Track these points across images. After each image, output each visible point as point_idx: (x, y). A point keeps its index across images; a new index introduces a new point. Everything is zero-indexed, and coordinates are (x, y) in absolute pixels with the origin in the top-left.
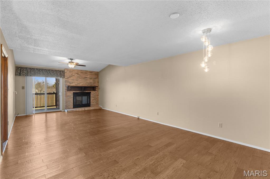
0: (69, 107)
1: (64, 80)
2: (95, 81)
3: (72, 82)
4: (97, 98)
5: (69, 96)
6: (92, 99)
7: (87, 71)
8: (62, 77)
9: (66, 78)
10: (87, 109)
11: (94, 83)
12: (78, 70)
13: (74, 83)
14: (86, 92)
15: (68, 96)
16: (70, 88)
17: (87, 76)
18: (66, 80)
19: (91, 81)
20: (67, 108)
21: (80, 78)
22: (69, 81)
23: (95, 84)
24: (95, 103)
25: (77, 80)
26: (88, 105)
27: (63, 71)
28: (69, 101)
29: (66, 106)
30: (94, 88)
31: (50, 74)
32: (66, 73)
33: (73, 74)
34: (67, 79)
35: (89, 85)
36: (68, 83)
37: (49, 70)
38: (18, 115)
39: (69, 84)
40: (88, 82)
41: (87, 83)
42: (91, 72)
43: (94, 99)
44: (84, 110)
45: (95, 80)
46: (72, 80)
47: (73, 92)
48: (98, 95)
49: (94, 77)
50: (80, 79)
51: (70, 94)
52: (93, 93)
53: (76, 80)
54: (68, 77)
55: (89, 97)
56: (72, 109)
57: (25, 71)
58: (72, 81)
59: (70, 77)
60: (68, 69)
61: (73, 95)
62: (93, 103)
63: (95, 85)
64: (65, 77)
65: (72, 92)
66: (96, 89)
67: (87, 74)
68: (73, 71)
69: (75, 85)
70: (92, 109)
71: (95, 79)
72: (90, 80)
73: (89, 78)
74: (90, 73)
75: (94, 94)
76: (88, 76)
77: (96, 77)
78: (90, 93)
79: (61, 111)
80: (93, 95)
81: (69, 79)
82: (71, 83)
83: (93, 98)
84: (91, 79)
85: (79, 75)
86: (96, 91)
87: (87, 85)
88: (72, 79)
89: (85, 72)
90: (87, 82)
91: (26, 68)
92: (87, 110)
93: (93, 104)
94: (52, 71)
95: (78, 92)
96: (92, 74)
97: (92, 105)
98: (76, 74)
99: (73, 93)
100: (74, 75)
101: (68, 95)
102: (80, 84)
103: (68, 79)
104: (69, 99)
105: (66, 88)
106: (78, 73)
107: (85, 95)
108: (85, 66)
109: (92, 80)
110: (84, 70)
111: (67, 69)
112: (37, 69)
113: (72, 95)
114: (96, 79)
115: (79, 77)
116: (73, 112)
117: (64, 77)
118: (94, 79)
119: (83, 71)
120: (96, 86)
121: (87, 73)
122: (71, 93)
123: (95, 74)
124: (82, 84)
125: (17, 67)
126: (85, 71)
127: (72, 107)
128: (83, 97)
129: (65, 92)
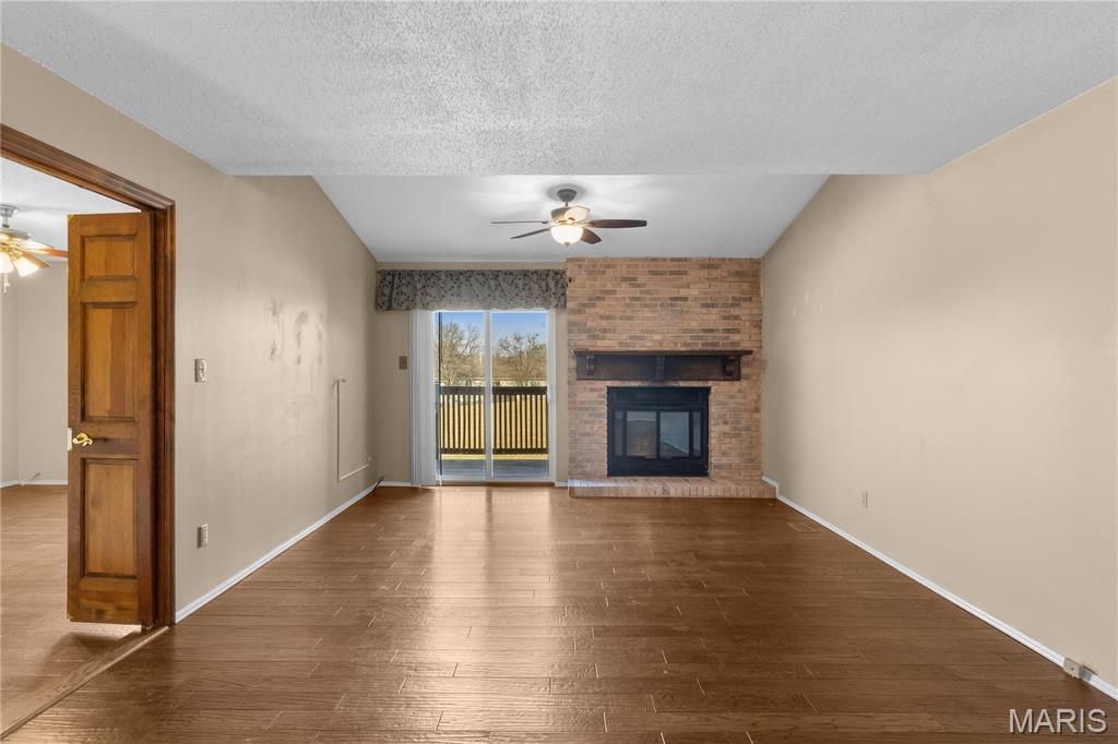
0: (589, 468)
1: (565, 317)
2: (736, 318)
3: (605, 331)
4: (748, 429)
5: (587, 409)
6: (715, 430)
7: (686, 259)
8: (554, 302)
9: (573, 311)
10: (678, 487)
11: (728, 331)
12: (631, 259)
13: (609, 335)
14: (682, 384)
15: (581, 409)
16: (591, 363)
17: (683, 292)
18: (573, 318)
19: (713, 318)
20: (579, 471)
21: (646, 306)
22: (589, 324)
23: (735, 337)
24: (734, 459)
25: (628, 318)
26: (694, 464)
27: (556, 273)
28: (589, 434)
29: (572, 460)
30: (729, 364)
31: (497, 294)
33: (609, 287)
34: (579, 312)
35: (698, 347)
36: (584, 336)
37: (496, 274)
38: (382, 484)
39: (584, 342)
40: (694, 325)
41: (685, 331)
42: (709, 265)
43: (727, 428)
44: (659, 494)
45: (735, 312)
46: (602, 317)
47: (609, 383)
48: (757, 410)
49: (729, 290)
50: (647, 313)
51: (594, 396)
52: (722, 394)
53: (621, 318)
54: (585, 305)
55: (697, 416)
56: (601, 478)
57: (404, 289)
58: (604, 323)
59: (595, 299)
60: (583, 260)
61: (605, 400)
62: (725, 454)
63: (738, 343)
64: (570, 305)
65: (603, 385)
66: (744, 371)
67: (685, 278)
68: (608, 267)
69: (618, 348)
70: (713, 494)
71: (736, 303)
72: (704, 310)
73: (696, 299)
74: (704, 273)
75: (733, 397)
76: (694, 292)
77: (743, 292)
78: (708, 390)
79: (551, 485)
80: (725, 404)
81: (589, 311)
82: (595, 337)
83: (726, 423)
84: (712, 306)
85: (639, 286)
86: (744, 384)
87: (685, 344)
88: (601, 311)
89: (675, 267)
90: (685, 325)
91: (411, 273)
92: (679, 495)
93: (724, 461)
94: (510, 279)
95: (633, 384)
96: (715, 273)
97: (719, 467)
98: (624, 285)
99: (609, 388)
100: (613, 292)
101: (582, 403)
102: (643, 338)
103: (584, 312)
104: (586, 422)
105: (573, 363)
106: (635, 279)
107: (675, 406)
108: (642, 223)
109: (714, 310)
110: (665, 256)
111: (578, 260)
112: (450, 274)
113: (601, 403)
114: (744, 304)
115: (638, 299)
116: (596, 497)
117: (565, 306)
118: (732, 305)
119: (664, 260)
120: (739, 348)
121: (686, 273)
122: (596, 393)
123: (737, 273)
124: (657, 337)
126: (673, 260)
127: (604, 468)
128: (662, 414)
129: (569, 383)
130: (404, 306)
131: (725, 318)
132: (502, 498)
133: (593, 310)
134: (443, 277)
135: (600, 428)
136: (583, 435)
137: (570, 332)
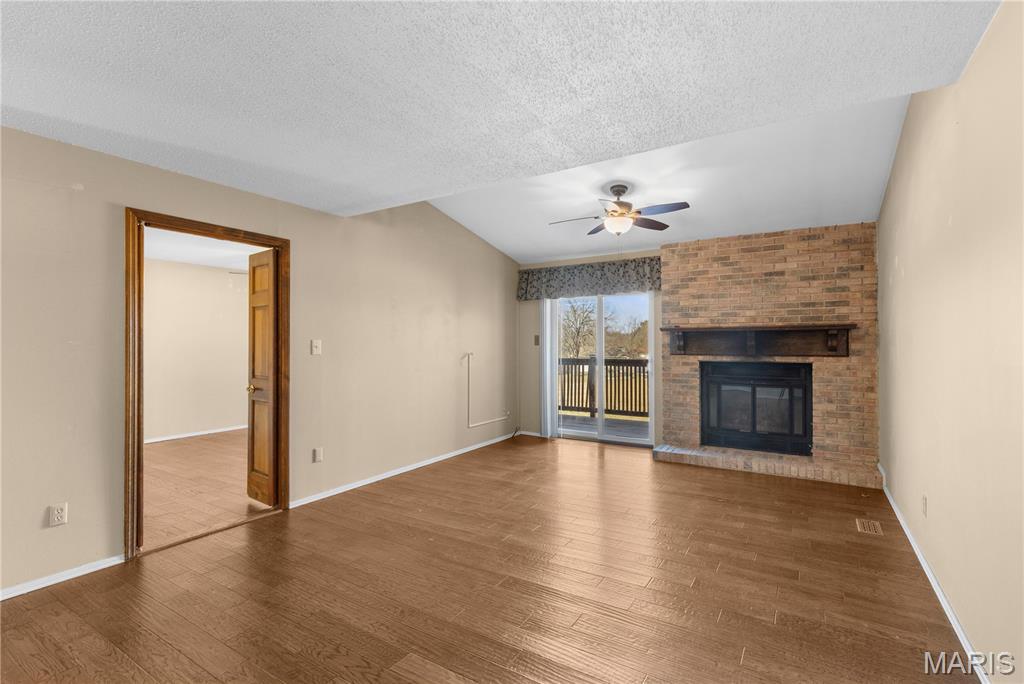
0: (682, 435)
1: (661, 298)
2: (844, 289)
3: (696, 309)
4: (859, 409)
5: (680, 381)
6: (819, 408)
7: (782, 233)
8: (648, 284)
9: (667, 293)
10: (762, 463)
11: (833, 304)
12: (723, 240)
13: (701, 313)
14: (778, 359)
15: (674, 381)
16: (685, 340)
17: (779, 267)
18: (667, 298)
19: (815, 291)
20: (673, 437)
21: (740, 283)
22: (681, 304)
23: (843, 310)
24: (842, 441)
25: (720, 296)
27: (652, 260)
28: (681, 405)
29: (666, 427)
30: (835, 338)
32: (666, 264)
33: (701, 268)
34: (673, 293)
35: (797, 321)
36: (677, 315)
37: (602, 266)
39: (677, 320)
40: (792, 299)
41: (782, 306)
42: (809, 236)
43: (832, 407)
44: (741, 468)
45: (841, 283)
46: (694, 297)
47: (701, 358)
48: (871, 389)
49: (835, 261)
50: (739, 290)
51: (687, 370)
52: (825, 370)
53: (713, 297)
54: (677, 287)
55: (798, 393)
56: (692, 447)
57: (535, 283)
58: (696, 302)
59: (687, 280)
60: (677, 245)
61: (698, 374)
62: (829, 434)
63: (846, 317)
64: (664, 287)
65: (696, 360)
66: (853, 346)
67: (781, 253)
68: (700, 249)
69: (710, 325)
70: (802, 475)
71: (844, 273)
72: (804, 284)
73: (793, 273)
74: (804, 245)
75: (839, 375)
76: (792, 265)
77: (851, 261)
78: (810, 365)
79: (651, 448)
80: (830, 381)
81: (682, 291)
82: (687, 315)
83: (830, 401)
84: (814, 278)
85: (731, 264)
86: (854, 360)
87: (781, 320)
88: (693, 291)
89: (770, 242)
90: (782, 300)
91: (540, 271)
92: (763, 471)
93: (828, 441)
94: (613, 268)
95: (725, 359)
96: (816, 244)
97: (823, 447)
98: (716, 265)
99: (702, 364)
100: (705, 272)
101: (676, 375)
102: (736, 315)
103: (677, 293)
104: (679, 393)
105: (667, 340)
106: (728, 258)
107: (773, 382)
108: (685, 205)
109: (815, 283)
110: (758, 232)
111: (670, 246)
112: (567, 269)
113: (693, 376)
114: (853, 274)
115: (729, 277)
117: (659, 289)
118: (839, 277)
119: (758, 236)
120: (848, 322)
121: (782, 247)
122: (689, 366)
123: (845, 241)
124: (752, 313)
125: (520, 272)
126: (768, 235)
127: (697, 436)
128: (758, 389)
129: (663, 357)
130: (535, 296)
131: (829, 290)
132: (611, 453)
133: (685, 291)
134: (562, 272)
135: (694, 399)
136: (677, 405)
137: (664, 311)
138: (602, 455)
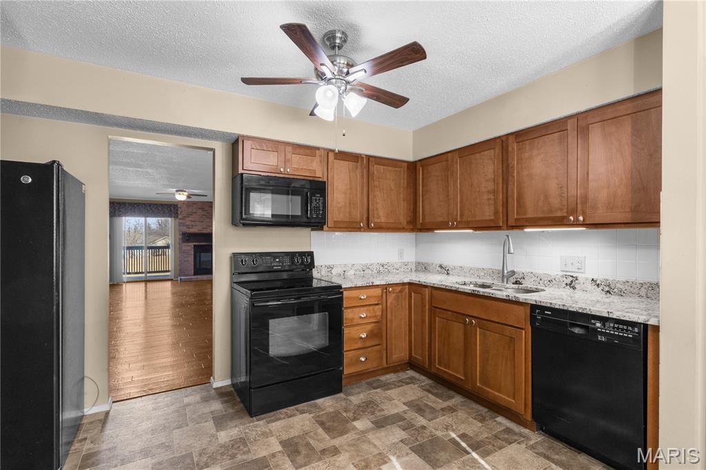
0: (187, 272)
1: (177, 221)
3: (192, 226)
5: (186, 253)
8: (173, 215)
9: (180, 219)
13: (195, 227)
15: (184, 252)
16: (188, 237)
18: (181, 221)
20: (183, 274)
21: (208, 217)
22: (187, 223)
25: (202, 222)
27: (174, 205)
28: (187, 261)
29: (180, 270)
31: (151, 212)
32: (180, 208)
33: (194, 211)
34: (183, 219)
37: (150, 204)
39: (185, 229)
46: (192, 221)
47: (195, 244)
50: (208, 220)
53: (199, 221)
54: (185, 217)
56: (191, 276)
58: (193, 223)
59: (189, 215)
60: (185, 201)
61: (193, 249)
64: (179, 217)
65: (192, 244)
68: (194, 204)
69: (197, 232)
79: (172, 280)
82: (189, 228)
85: (205, 211)
88: (191, 219)
94: (156, 206)
98: (200, 210)
99: (194, 245)
100: (195, 213)
101: (184, 250)
102: (207, 228)
103: (185, 219)
104: (186, 257)
105: (181, 237)
106: (204, 208)
111: (183, 201)
112: (130, 203)
113: (191, 250)
115: (205, 215)
116: (190, 281)
117: (177, 217)
122: (189, 247)
127: (193, 274)
129: (179, 244)
132: (150, 285)
133: (188, 219)
134: (127, 205)
135: (191, 259)
136: (185, 261)
137: (179, 226)
138: (146, 286)
